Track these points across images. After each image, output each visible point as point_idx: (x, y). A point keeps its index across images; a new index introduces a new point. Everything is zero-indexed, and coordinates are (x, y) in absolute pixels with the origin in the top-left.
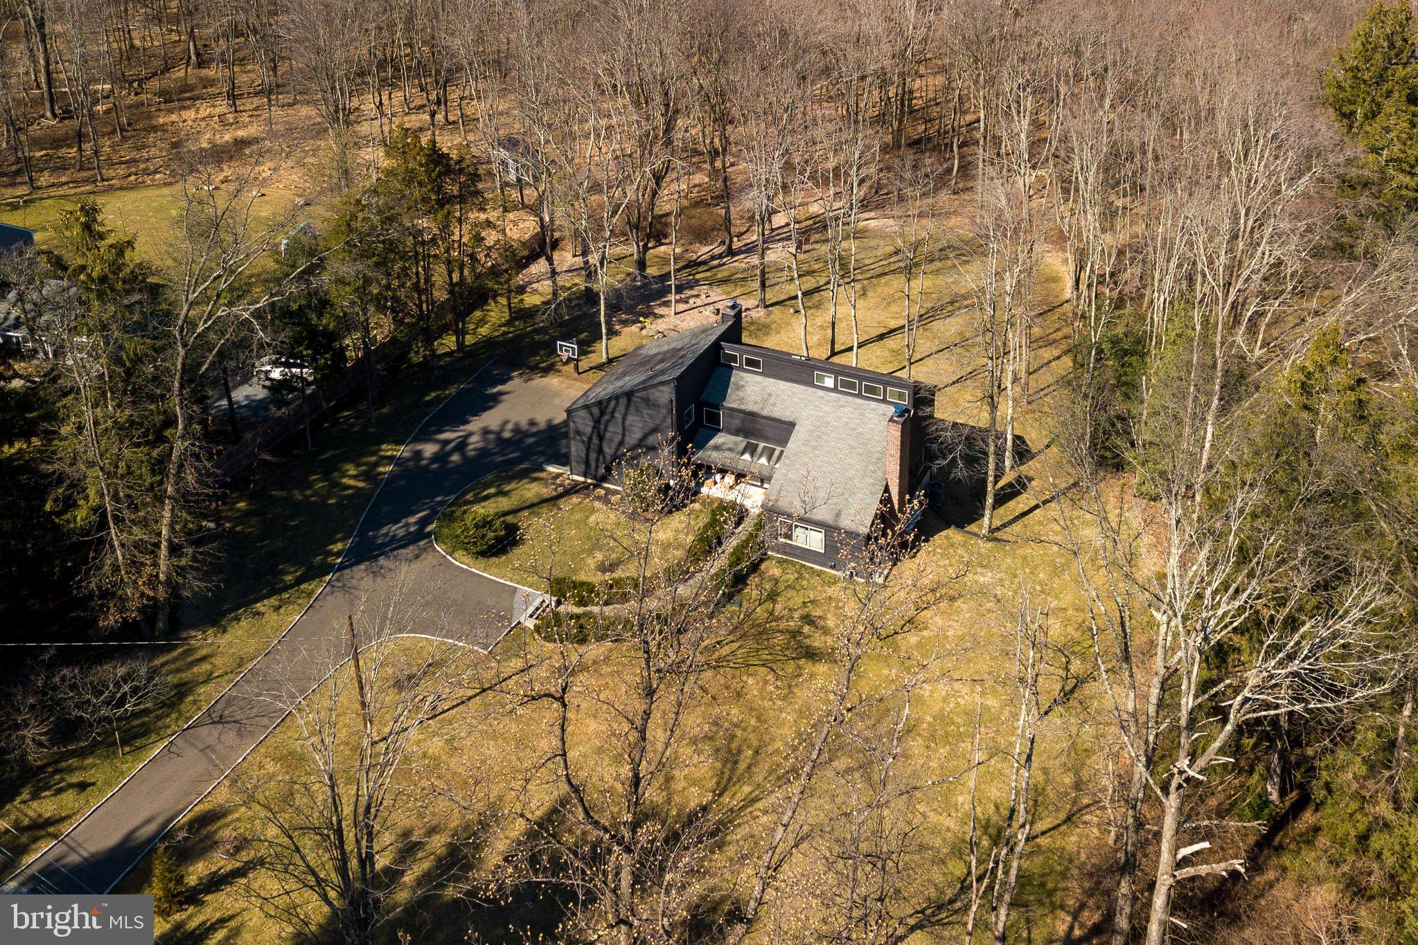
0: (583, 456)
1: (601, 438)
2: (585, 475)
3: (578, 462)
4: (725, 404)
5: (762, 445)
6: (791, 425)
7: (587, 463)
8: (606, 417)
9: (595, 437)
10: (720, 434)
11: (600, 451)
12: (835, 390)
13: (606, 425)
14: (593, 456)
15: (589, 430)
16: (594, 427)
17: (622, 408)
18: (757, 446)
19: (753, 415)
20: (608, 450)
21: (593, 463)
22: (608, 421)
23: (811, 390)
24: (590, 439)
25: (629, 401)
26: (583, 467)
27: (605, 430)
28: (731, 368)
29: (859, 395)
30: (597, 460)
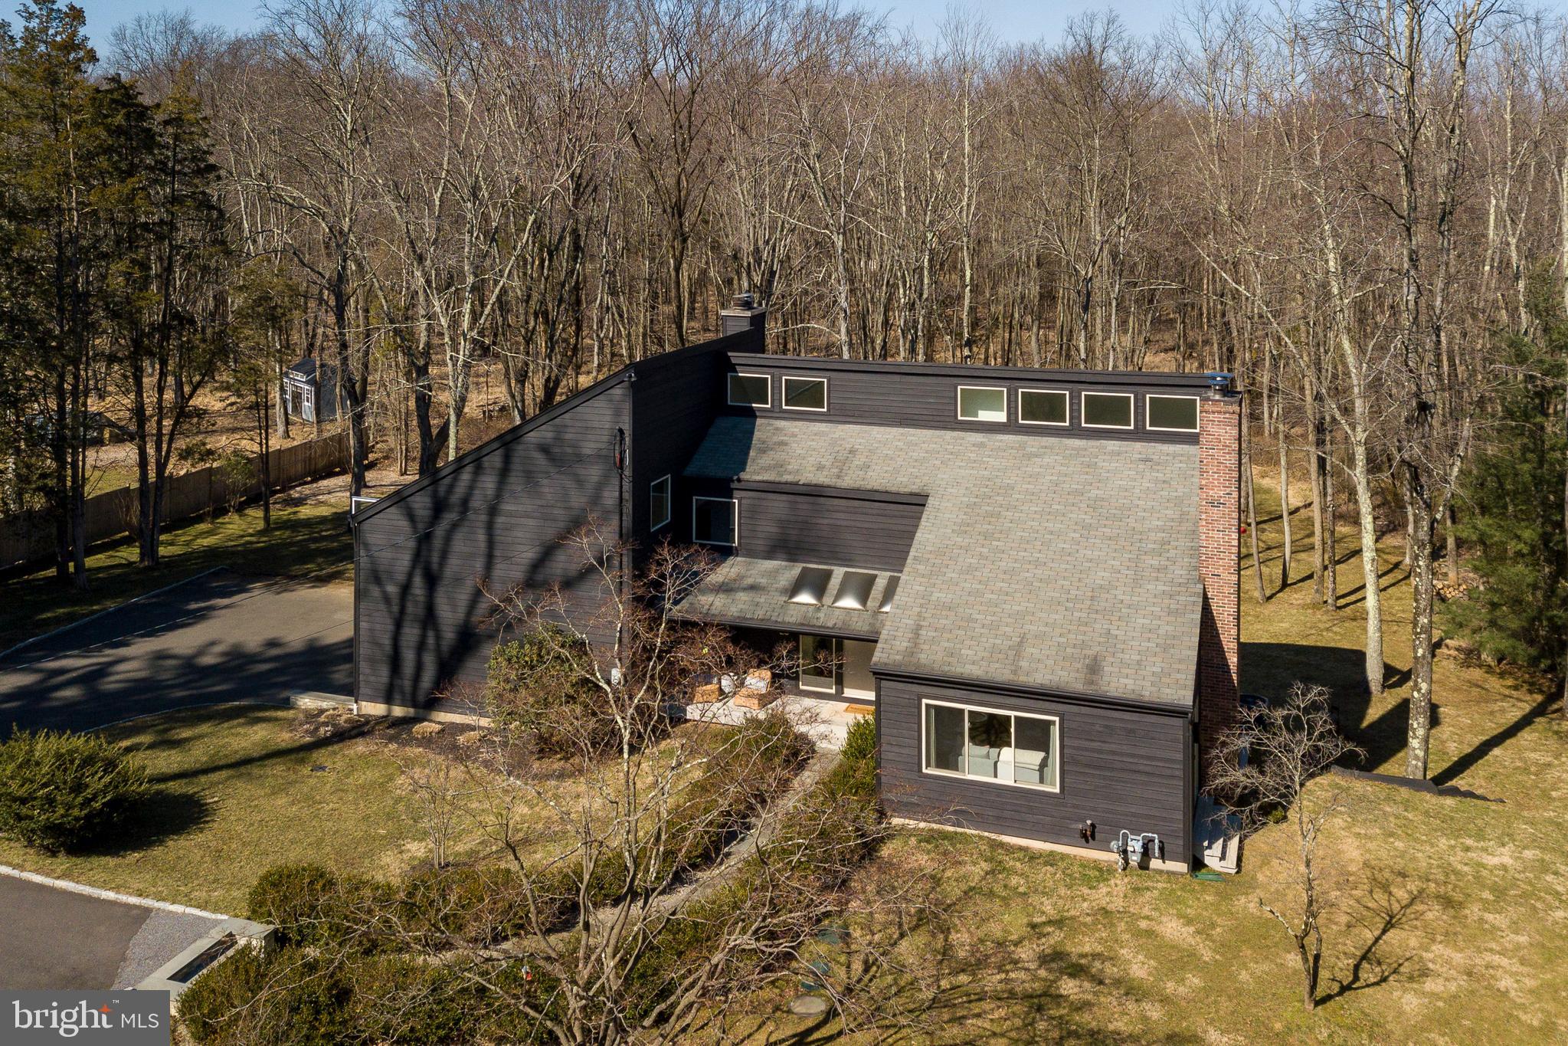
0: (386, 641)
1: (432, 581)
2: (388, 700)
3: (372, 661)
4: (743, 476)
5: (839, 573)
6: (915, 503)
7: (395, 662)
8: (450, 517)
9: (418, 581)
10: (731, 560)
11: (429, 618)
12: (1010, 427)
13: (448, 539)
14: (411, 633)
15: (404, 561)
16: (417, 556)
17: (488, 483)
18: (828, 575)
19: (815, 493)
20: (450, 614)
21: (409, 657)
22: (454, 526)
23: (949, 435)
24: (406, 589)
25: (507, 459)
26: (384, 674)
27: (444, 554)
28: (751, 414)
29: (1075, 431)
30: (421, 647)
